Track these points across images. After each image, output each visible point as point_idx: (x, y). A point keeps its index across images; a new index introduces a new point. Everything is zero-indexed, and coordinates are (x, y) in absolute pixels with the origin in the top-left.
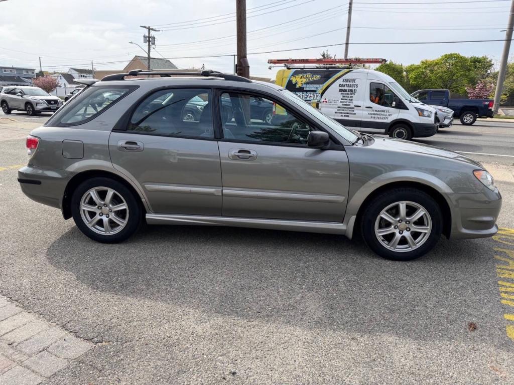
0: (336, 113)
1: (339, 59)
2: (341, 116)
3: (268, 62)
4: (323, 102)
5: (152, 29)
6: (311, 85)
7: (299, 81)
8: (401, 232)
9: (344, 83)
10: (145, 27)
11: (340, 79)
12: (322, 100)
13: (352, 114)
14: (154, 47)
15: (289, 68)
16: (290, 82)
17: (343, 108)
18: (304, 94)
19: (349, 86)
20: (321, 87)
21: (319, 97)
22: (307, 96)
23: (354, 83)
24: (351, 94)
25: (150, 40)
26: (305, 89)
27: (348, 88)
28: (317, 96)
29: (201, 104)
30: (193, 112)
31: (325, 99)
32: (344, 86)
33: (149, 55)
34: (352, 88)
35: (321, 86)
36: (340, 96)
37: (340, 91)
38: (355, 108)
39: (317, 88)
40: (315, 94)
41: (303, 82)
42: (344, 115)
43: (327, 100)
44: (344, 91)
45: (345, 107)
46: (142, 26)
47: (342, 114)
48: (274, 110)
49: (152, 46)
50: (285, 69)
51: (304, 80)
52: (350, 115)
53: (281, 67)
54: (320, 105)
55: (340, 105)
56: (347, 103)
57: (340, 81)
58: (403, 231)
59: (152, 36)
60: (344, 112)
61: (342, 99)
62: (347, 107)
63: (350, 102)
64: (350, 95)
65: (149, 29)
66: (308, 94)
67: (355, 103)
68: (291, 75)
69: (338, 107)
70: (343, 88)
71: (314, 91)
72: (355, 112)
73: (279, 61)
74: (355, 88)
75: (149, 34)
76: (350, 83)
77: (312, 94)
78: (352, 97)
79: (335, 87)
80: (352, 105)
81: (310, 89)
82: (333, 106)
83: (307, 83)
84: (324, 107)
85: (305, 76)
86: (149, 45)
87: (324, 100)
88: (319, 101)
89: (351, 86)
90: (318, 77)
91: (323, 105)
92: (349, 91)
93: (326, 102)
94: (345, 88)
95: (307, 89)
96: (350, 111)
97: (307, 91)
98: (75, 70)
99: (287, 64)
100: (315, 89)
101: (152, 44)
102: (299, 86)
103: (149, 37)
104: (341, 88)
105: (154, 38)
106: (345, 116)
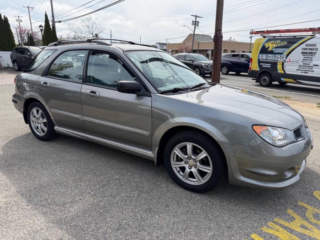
0: (297, 70)
1: (304, 29)
2: (302, 72)
3: (250, 34)
4: (288, 61)
5: (198, 17)
6: (279, 49)
7: (271, 46)
8: (190, 168)
9: (307, 47)
10: (193, 16)
11: (303, 44)
12: (287, 60)
13: (310, 71)
14: (198, 27)
15: (264, 37)
16: (264, 47)
17: (303, 66)
18: (273, 56)
19: (310, 49)
20: (287, 51)
21: (285, 57)
22: (276, 57)
23: (315, 47)
24: (312, 56)
25: (196, 23)
26: (274, 52)
27: (309, 51)
28: (283, 57)
29: (204, 62)
30: (198, 67)
31: (290, 59)
32: (306, 49)
33: (194, 33)
34: (312, 51)
35: (287, 49)
36: (302, 57)
37: (302, 53)
38: (314, 66)
39: (284, 51)
40: (282, 56)
41: (273, 47)
42: (304, 71)
43: (291, 60)
44: (306, 53)
45: (305, 65)
46: (192, 16)
47: (302, 71)
48: (250, 66)
49: (197, 27)
50: (262, 37)
51: (274, 46)
52: (309, 72)
53: (259, 36)
54: (285, 64)
55: (301, 64)
56: (307, 63)
57: (303, 46)
58: (191, 167)
59: (197, 21)
60: (304, 69)
61: (303, 60)
62: (307, 65)
63: (310, 62)
64: (310, 57)
65: (196, 16)
66: (277, 55)
67: (314, 62)
68: (265, 41)
69: (300, 66)
70: (305, 51)
71: (282, 53)
72: (313, 70)
73: (257, 33)
74: (316, 51)
75: (196, 20)
76: (311, 47)
77: (279, 56)
78: (312, 58)
79: (299, 50)
80: (311, 65)
81: (278, 52)
82: (296, 65)
83: (276, 48)
84: (288, 65)
85: (275, 43)
86: (195, 27)
87: (288, 60)
88: (285, 61)
89: (312, 49)
90: (285, 43)
91: (287, 64)
92: (309, 54)
93: (290, 61)
94: (307, 51)
95: (276, 52)
96: (309, 69)
97: (276, 54)
98: (158, 43)
99: (263, 34)
100: (283, 52)
101: (197, 26)
102: (270, 49)
103: (195, 22)
104: (303, 51)
105: (198, 22)
106: (304, 73)
